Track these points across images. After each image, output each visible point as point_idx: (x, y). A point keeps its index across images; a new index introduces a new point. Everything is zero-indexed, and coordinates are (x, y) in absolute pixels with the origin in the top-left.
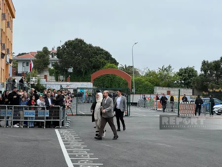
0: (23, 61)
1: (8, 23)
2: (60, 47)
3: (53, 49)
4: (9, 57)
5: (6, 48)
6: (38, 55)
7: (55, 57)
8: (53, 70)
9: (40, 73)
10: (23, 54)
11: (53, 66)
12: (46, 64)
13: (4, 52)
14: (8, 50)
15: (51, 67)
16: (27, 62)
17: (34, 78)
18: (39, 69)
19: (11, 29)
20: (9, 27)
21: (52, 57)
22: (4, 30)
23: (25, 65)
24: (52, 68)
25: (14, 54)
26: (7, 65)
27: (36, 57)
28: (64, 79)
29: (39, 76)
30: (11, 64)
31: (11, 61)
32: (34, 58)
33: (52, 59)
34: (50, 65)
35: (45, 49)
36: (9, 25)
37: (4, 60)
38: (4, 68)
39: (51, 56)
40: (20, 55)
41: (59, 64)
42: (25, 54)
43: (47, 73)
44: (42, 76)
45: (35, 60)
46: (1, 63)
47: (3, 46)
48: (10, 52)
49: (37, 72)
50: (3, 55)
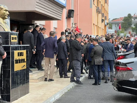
0: (116, 24)
3: (134, 15)
4: (106, 21)
5: (104, 16)
6: (125, 19)
7: (136, 20)
8: (134, 28)
9: (126, 30)
10: (115, 19)
11: (134, 25)
12: (130, 24)
13: (103, 18)
14: (106, 17)
15: (133, 26)
16: (118, 24)
17: (122, 34)
18: (125, 28)
19: (108, 4)
20: (106, 3)
21: (134, 20)
22: (103, 5)
23: (117, 26)
25: (110, 20)
26: (105, 26)
27: (123, 20)
29: (125, 32)
30: (108, 26)
31: (107, 24)
32: (122, 21)
33: (134, 21)
34: (133, 25)
35: (129, 15)
36: (106, 1)
37: (103, 23)
38: (103, 28)
39: (133, 19)
40: (113, 20)
42: (117, 19)
43: (131, 31)
44: (128, 32)
45: (123, 23)
46: (102, 25)
47: (103, 15)
48: (107, 18)
49: (124, 30)
50: (103, 21)
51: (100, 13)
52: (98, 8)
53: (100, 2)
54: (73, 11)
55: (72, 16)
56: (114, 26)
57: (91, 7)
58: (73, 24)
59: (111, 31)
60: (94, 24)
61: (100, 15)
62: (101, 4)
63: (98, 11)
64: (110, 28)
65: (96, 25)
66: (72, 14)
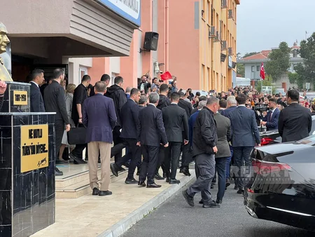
0: (252, 64)
1: (230, 11)
2: (304, 42)
3: (295, 44)
4: (232, 59)
5: (227, 47)
6: (273, 54)
7: (298, 56)
8: (295, 75)
9: (275, 80)
10: (251, 54)
11: (295, 69)
12: (284, 66)
13: (224, 52)
14: (230, 49)
15: (292, 70)
16: (258, 65)
17: (267, 87)
18: (273, 74)
19: (234, 20)
20: (232, 17)
21: (294, 56)
22: (225, 22)
23: (255, 69)
24: (294, 72)
25: (239, 55)
26: (229, 69)
27: (269, 57)
28: (312, 87)
29: (274, 84)
30: (235, 69)
31: (234, 64)
32: (265, 59)
33: (295, 59)
34: (291, 68)
35: (283, 45)
36: (231, 14)
37: (224, 64)
38: (225, 74)
39: (291, 55)
40: (247, 56)
41: (304, 66)
42: (255, 53)
43: (286, 80)
44: (280, 83)
45: (268, 62)
46: (221, 68)
47: (223, 45)
48: (233, 52)
49: (271, 79)
50: (223, 57)
51: (217, 40)
52: (213, 28)
53: (217, 15)
54: (156, 34)
55: (153, 46)
56: (248, 71)
57: (197, 26)
58: (155, 64)
59: (243, 82)
60: (203, 66)
61: (217, 45)
62: (220, 19)
63: (213, 37)
64: (241, 74)
65: (208, 68)
66: (153, 43)
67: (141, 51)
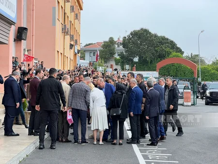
0: (90, 51)
1: (77, 15)
2: (125, 38)
3: (119, 39)
4: (77, 48)
5: (74, 39)
6: (104, 45)
7: (121, 47)
8: (119, 60)
9: (106, 62)
10: (90, 44)
11: (119, 55)
12: (112, 54)
13: (72, 43)
14: (76, 40)
15: (117, 56)
16: (94, 52)
17: (100, 67)
18: (105, 58)
19: (79, 20)
20: (77, 19)
21: (118, 47)
22: (73, 22)
23: (92, 54)
24: (118, 57)
25: (81, 45)
26: (75, 54)
27: (102, 47)
28: (130, 68)
29: (105, 65)
30: (79, 55)
31: (79, 51)
32: (100, 48)
33: (118, 49)
34: (116, 55)
35: (111, 39)
36: (77, 17)
37: (72, 51)
38: (72, 58)
39: (116, 46)
40: (87, 45)
41: (124, 53)
42: (92, 44)
43: (113, 63)
44: (109, 64)
45: (101, 50)
46: (70, 54)
47: (72, 38)
48: (78, 43)
49: (103, 61)
50: (71, 46)
51: (67, 33)
52: (65, 26)
53: (68, 17)
54: (26, 29)
55: (24, 37)
56: (87, 55)
57: (54, 24)
58: (24, 50)
59: (84, 63)
60: (58, 52)
61: (68, 38)
62: (69, 20)
63: (65, 31)
64: (83, 58)
65: (61, 54)
66: (23, 35)
67: (15, 40)
